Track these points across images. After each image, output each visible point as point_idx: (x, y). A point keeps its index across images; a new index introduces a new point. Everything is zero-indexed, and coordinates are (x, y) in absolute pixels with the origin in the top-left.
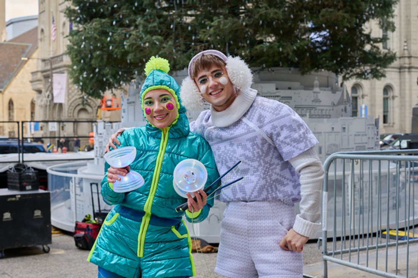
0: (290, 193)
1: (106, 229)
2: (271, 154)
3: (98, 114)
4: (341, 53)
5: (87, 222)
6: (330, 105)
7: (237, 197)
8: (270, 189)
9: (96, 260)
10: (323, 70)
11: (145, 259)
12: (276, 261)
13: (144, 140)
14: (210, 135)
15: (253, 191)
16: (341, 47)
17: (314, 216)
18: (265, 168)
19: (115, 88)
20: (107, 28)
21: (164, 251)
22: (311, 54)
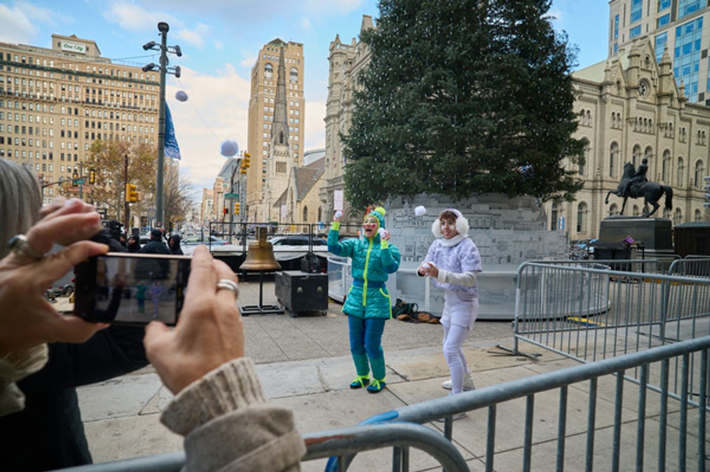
4: (540, 183)
6: (531, 221)
10: (526, 195)
16: (540, 178)
22: (517, 183)
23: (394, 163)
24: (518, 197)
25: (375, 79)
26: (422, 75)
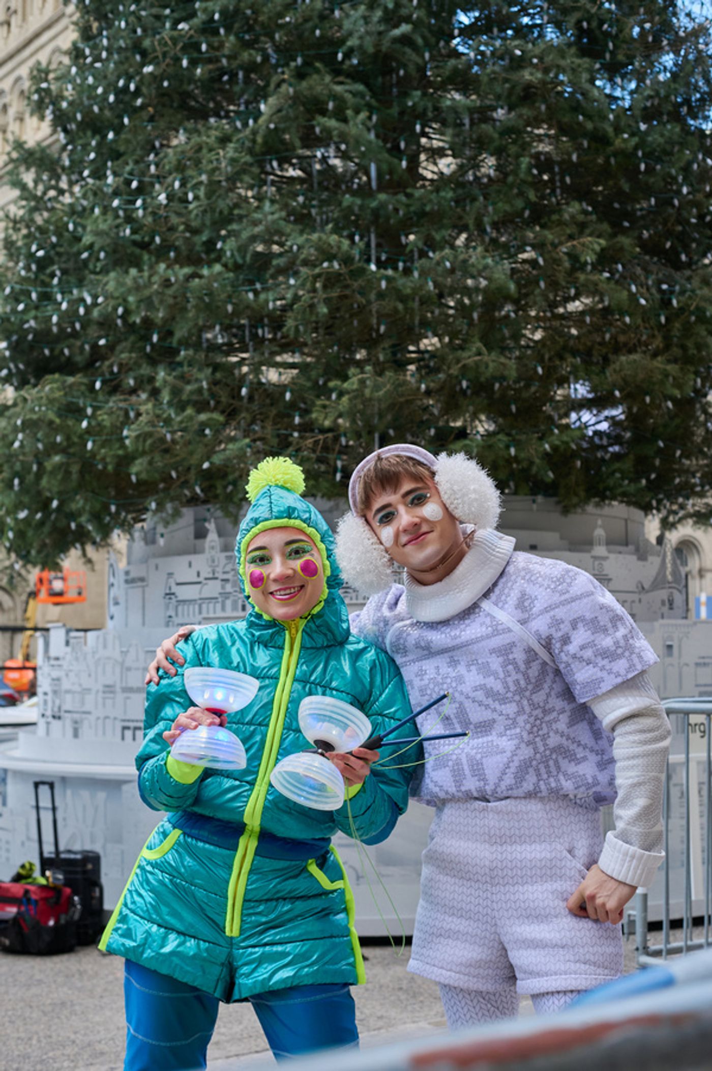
0: (590, 781)
1: (149, 868)
2: (546, 686)
3: (29, 614)
4: (657, 462)
5: (23, 882)
6: (633, 588)
7: (463, 789)
8: (543, 770)
9: (123, 945)
10: (615, 503)
11: (244, 940)
12: (559, 943)
13: (243, 651)
14: (402, 641)
15: (504, 773)
16: (659, 447)
17: (647, 835)
18: (532, 720)
19: (94, 543)
20: (78, 398)
21: (290, 920)
22: (585, 462)
23: (166, 397)
24: (590, 508)
25: (93, 97)
26: (262, 94)
